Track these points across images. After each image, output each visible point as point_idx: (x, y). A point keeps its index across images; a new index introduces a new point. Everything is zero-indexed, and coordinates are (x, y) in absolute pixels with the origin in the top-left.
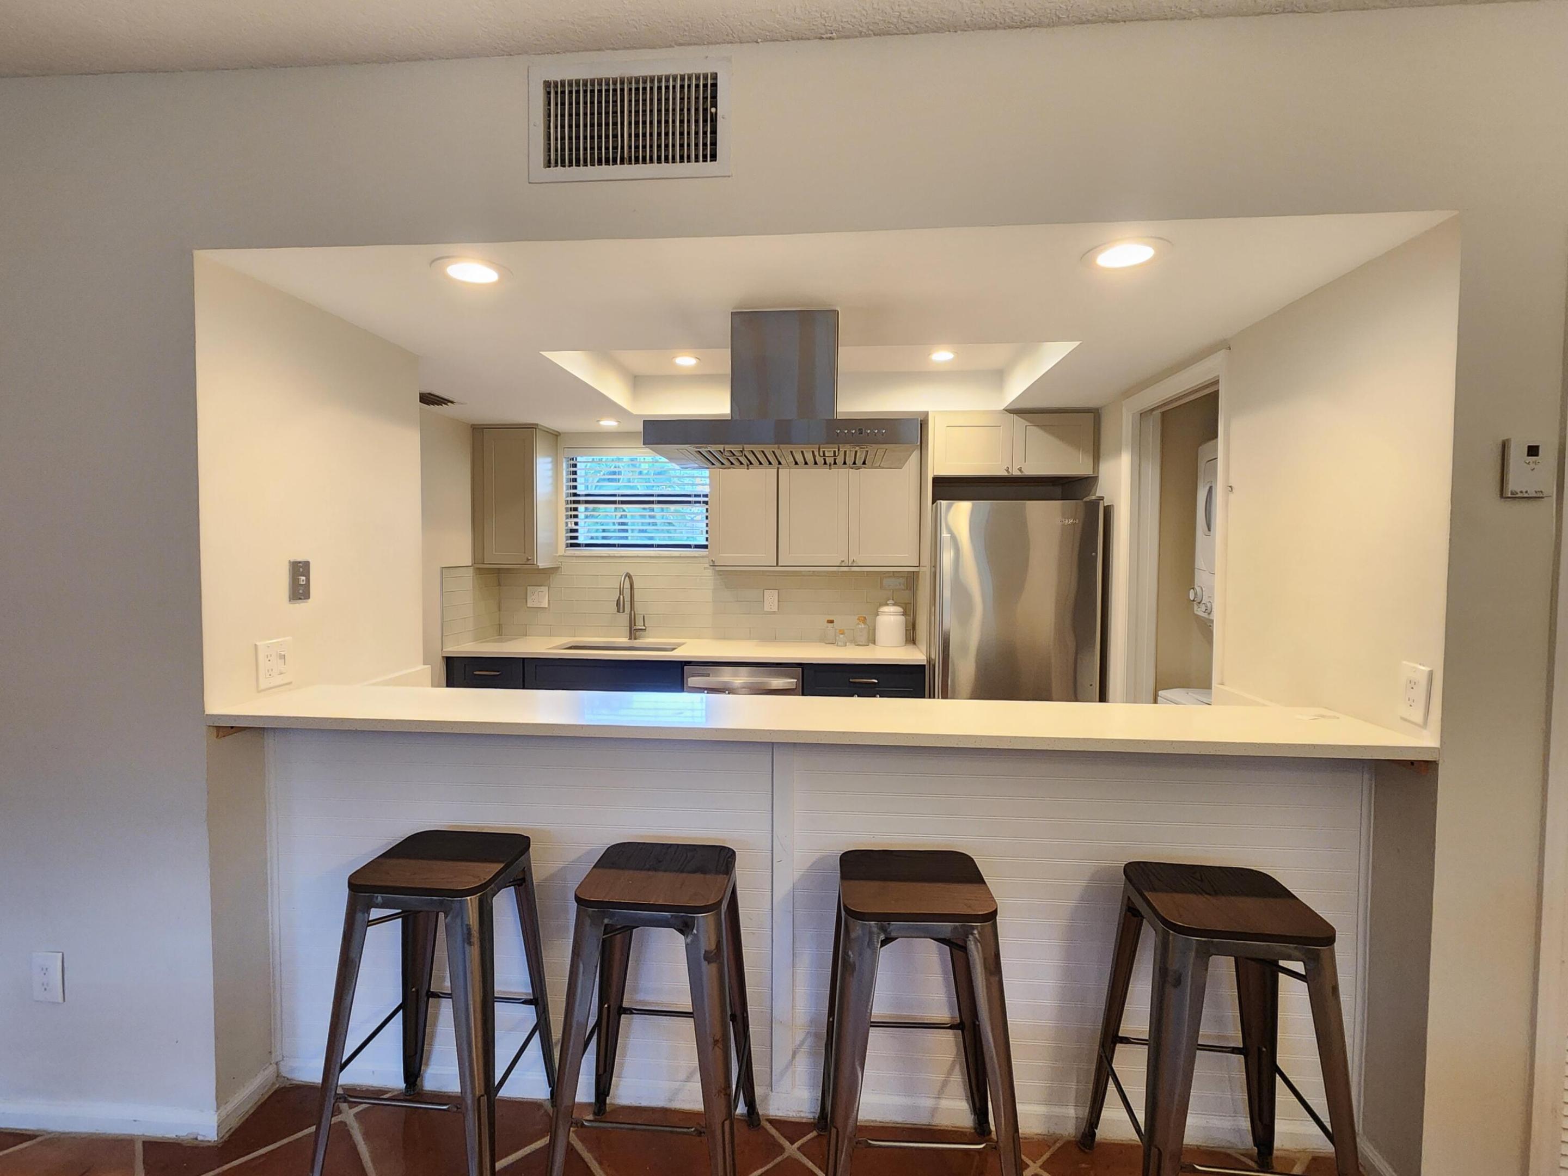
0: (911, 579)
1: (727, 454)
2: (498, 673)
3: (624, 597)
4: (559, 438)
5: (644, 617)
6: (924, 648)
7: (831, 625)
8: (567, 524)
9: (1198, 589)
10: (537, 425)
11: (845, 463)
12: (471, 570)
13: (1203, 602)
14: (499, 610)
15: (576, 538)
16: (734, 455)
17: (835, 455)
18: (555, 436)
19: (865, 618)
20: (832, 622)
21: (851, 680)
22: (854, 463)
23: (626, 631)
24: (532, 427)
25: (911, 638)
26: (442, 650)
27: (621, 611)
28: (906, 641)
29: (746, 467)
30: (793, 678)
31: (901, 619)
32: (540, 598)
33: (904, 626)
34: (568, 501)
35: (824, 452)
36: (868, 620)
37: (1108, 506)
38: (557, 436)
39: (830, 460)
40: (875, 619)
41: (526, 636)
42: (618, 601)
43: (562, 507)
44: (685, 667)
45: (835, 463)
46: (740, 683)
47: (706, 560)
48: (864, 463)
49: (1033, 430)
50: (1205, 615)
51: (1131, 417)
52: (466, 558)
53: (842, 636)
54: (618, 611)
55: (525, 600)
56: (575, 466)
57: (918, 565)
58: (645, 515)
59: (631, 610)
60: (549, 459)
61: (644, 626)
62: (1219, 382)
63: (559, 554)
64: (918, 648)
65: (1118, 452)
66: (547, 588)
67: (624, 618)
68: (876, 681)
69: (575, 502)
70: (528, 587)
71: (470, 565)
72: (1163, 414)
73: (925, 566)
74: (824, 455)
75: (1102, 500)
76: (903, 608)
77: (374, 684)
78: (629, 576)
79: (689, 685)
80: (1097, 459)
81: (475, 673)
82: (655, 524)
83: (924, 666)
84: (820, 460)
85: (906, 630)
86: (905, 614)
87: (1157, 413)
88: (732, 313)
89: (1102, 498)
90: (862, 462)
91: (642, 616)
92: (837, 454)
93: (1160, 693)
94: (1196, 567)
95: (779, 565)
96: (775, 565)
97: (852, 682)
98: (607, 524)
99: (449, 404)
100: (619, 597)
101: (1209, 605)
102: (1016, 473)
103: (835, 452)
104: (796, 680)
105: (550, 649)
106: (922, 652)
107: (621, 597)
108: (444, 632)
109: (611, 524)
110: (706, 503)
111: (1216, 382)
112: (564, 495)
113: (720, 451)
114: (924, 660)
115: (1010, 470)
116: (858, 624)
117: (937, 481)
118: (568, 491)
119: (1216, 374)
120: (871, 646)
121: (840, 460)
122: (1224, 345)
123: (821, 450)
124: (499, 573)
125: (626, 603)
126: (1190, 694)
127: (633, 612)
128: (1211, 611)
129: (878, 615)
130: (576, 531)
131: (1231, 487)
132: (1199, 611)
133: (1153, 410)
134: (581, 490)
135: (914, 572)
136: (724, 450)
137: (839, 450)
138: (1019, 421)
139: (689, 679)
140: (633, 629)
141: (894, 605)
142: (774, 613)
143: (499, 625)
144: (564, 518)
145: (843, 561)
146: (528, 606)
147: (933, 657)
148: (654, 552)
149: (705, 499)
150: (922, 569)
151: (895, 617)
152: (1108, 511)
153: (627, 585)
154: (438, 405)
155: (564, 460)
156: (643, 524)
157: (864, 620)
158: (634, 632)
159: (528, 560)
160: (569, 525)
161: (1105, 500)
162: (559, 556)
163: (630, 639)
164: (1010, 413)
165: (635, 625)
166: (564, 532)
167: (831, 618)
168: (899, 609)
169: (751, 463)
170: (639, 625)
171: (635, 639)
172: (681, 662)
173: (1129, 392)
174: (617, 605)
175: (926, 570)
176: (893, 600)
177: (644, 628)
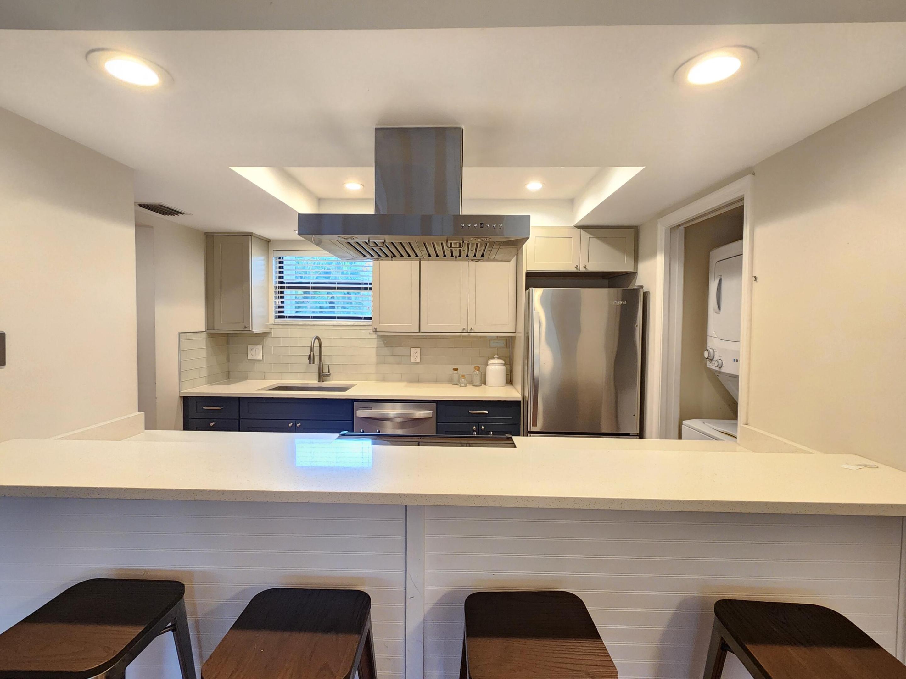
0: (510, 341)
1: (371, 244)
2: (221, 408)
3: (314, 353)
4: (270, 243)
5: (328, 366)
6: (519, 387)
7: (455, 372)
8: (275, 302)
9: (711, 351)
10: (252, 233)
11: (467, 256)
12: (205, 334)
13: (715, 359)
14: (228, 361)
15: (283, 312)
16: (377, 245)
17: (460, 247)
18: (267, 243)
19: (479, 367)
20: (456, 370)
21: (470, 412)
22: (475, 256)
23: (316, 376)
24: (248, 235)
25: (510, 381)
26: (179, 392)
27: (312, 362)
28: (506, 382)
29: (391, 259)
30: (430, 410)
31: (503, 368)
32: (256, 353)
33: (505, 373)
34: (277, 287)
35: (451, 244)
36: (481, 369)
37: (646, 292)
38: (268, 242)
39: (456, 253)
40: (486, 367)
41: (247, 379)
42: (310, 356)
43: (272, 290)
44: (354, 403)
45: (460, 256)
46: (393, 414)
47: (371, 328)
48: (482, 256)
49: (594, 241)
50: (717, 369)
51: (664, 231)
52: (201, 326)
53: (463, 380)
54: (310, 363)
55: (246, 355)
56: (282, 263)
57: (515, 332)
58: (345, 297)
59: (320, 362)
60: (263, 258)
61: (329, 372)
62: (744, 199)
63: (270, 323)
64: (515, 388)
65: (653, 254)
66: (261, 346)
67: (315, 368)
68: (487, 412)
69: (281, 287)
70: (249, 346)
71: (204, 331)
72: (686, 228)
73: (521, 333)
74: (451, 246)
75: (642, 288)
76: (504, 361)
77: (61, 439)
78: (318, 338)
79: (358, 416)
80: (636, 260)
81: (204, 408)
82: (351, 303)
83: (520, 401)
84: (448, 253)
85: (506, 375)
86: (505, 364)
87: (682, 228)
88: (375, 128)
89: (642, 287)
90: (481, 256)
91: (327, 365)
92: (461, 246)
93: (684, 422)
94: (709, 334)
95: (421, 331)
96: (418, 331)
97: (469, 413)
98: (322, 303)
99: (179, 214)
100: (311, 353)
101: (720, 361)
102: (582, 269)
103: (460, 244)
104: (432, 412)
105: (258, 390)
106: (518, 392)
107: (312, 353)
108: (181, 379)
109: (325, 303)
110: (371, 289)
111: (742, 199)
112: (274, 283)
113: (366, 242)
114: (520, 397)
115: (578, 267)
116: (475, 371)
117: (529, 275)
118: (276, 280)
119: (741, 194)
120: (483, 386)
121: (464, 254)
122: (749, 171)
123: (449, 242)
124: (228, 336)
125: (315, 356)
126: (705, 423)
127: (321, 363)
128: (722, 366)
129: (487, 365)
130: (283, 307)
131: (755, 277)
132: (713, 366)
133: (679, 226)
134: (286, 279)
135: (511, 336)
136: (369, 241)
137: (463, 242)
138: (585, 235)
139: (357, 411)
140: (321, 374)
141: (498, 358)
142: (418, 363)
143: (228, 371)
144: (274, 298)
145: (464, 329)
146: (248, 359)
147: (526, 395)
148: (336, 322)
149: (371, 286)
150: (518, 335)
151: (499, 367)
152: (646, 296)
153: (317, 344)
154: (171, 215)
155: (274, 258)
156: (344, 303)
157: (478, 369)
158: (322, 377)
159: (246, 327)
160: (277, 303)
161: (643, 288)
162: (271, 325)
163: (319, 381)
164: (579, 229)
165: (323, 372)
166: (274, 308)
167: (456, 367)
168: (502, 361)
169: (394, 256)
170: (326, 372)
171: (323, 381)
172: (352, 399)
173: (662, 214)
174: (309, 359)
175: (521, 335)
176: (497, 355)
177: (329, 374)
